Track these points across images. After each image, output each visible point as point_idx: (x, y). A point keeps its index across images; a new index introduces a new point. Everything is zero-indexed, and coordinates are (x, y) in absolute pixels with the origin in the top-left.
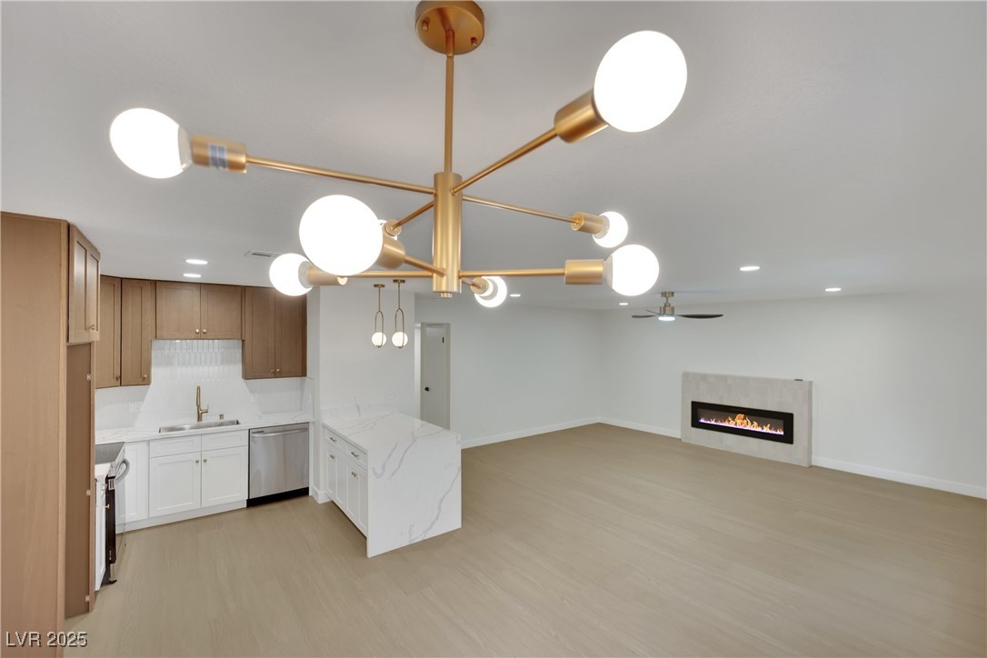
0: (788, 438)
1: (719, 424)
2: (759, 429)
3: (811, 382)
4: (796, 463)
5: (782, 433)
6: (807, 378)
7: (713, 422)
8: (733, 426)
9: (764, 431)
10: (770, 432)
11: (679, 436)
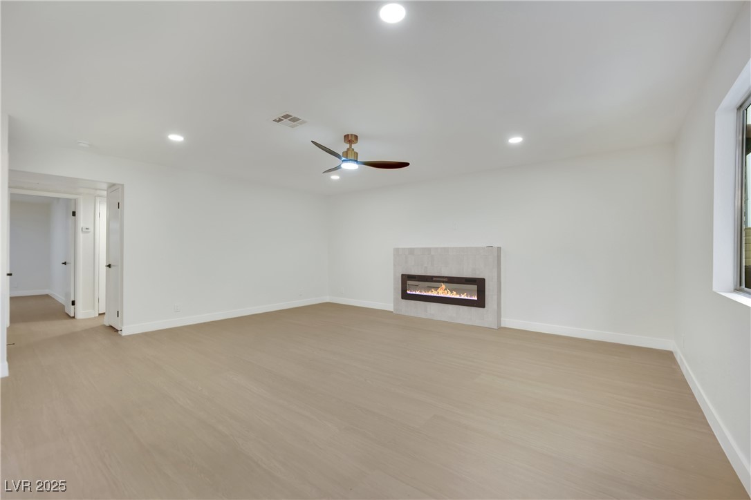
0: (480, 303)
1: (424, 293)
2: (458, 297)
3: (499, 249)
4: (487, 326)
5: (476, 298)
6: (496, 245)
7: (418, 293)
8: (435, 295)
9: (461, 297)
10: (467, 298)
11: (392, 310)
